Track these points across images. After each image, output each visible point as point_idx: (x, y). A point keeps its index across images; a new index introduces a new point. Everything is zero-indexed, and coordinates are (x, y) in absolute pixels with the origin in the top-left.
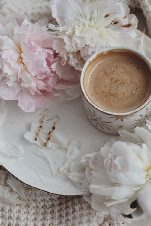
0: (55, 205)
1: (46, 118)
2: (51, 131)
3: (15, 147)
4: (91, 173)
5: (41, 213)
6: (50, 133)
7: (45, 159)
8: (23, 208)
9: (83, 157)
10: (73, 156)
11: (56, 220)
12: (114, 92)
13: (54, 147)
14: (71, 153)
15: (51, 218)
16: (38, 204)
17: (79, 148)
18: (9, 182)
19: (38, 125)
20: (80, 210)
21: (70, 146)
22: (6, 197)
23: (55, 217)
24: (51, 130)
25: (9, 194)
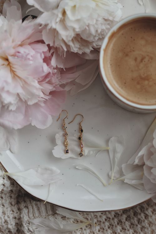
0: (120, 213)
1: (67, 121)
2: (80, 136)
3: (46, 169)
4: (152, 173)
5: (107, 227)
6: (80, 138)
7: (87, 170)
8: (85, 230)
9: (136, 158)
10: (118, 155)
11: (128, 230)
12: (146, 75)
13: (91, 152)
14: (115, 151)
15: (122, 229)
16: (99, 219)
17: (120, 142)
18: (58, 211)
19: (61, 133)
20: (153, 213)
21: (110, 144)
22: (62, 227)
23: (126, 227)
24: (79, 134)
25: (64, 222)
